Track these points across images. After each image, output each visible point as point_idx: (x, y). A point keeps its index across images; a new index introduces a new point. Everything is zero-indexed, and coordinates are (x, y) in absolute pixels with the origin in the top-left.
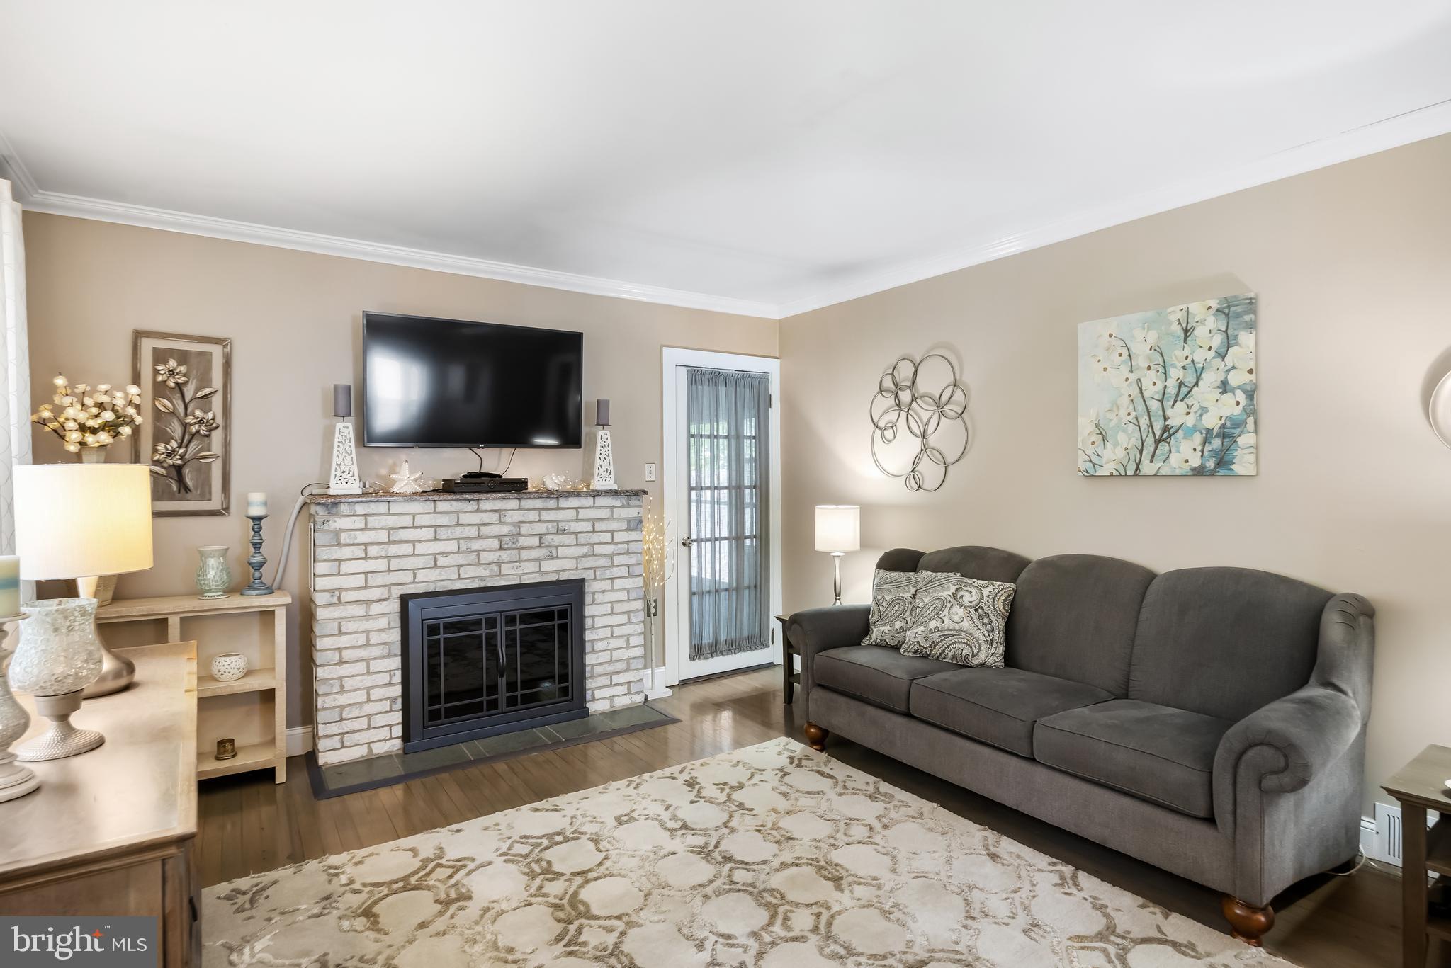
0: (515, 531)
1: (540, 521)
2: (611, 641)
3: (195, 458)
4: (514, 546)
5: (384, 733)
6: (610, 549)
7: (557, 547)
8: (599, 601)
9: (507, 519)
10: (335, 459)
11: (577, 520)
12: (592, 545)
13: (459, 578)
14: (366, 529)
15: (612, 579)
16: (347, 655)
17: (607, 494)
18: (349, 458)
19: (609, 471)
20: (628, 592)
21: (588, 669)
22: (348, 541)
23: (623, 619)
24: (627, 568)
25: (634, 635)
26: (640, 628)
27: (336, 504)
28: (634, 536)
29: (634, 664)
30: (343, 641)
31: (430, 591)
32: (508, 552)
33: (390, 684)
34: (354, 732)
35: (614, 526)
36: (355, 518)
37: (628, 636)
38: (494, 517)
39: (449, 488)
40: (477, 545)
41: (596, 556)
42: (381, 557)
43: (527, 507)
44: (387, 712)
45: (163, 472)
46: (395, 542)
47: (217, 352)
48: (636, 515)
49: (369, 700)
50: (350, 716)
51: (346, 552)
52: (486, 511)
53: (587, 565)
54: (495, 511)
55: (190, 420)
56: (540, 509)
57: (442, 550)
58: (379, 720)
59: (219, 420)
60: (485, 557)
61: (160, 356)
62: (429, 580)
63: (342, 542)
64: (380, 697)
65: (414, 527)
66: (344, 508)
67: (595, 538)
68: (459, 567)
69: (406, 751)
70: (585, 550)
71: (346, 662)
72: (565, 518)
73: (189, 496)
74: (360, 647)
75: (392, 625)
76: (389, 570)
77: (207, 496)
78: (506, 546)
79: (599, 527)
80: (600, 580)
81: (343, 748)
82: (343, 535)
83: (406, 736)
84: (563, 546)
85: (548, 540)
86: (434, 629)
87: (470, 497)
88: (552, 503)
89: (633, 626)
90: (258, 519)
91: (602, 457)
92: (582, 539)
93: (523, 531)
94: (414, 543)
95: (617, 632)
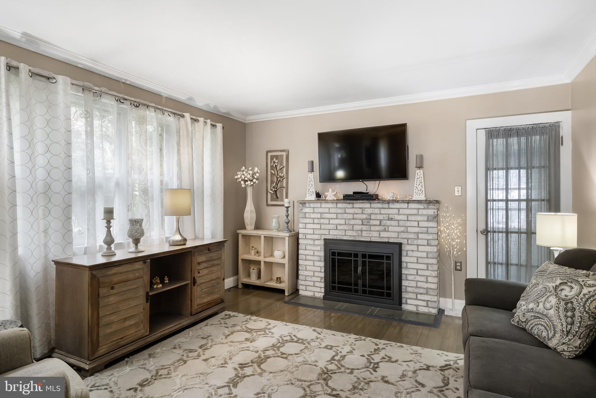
0: (369, 217)
1: (380, 214)
2: (416, 276)
3: (280, 188)
4: (368, 224)
5: (318, 290)
6: (417, 230)
7: (388, 226)
8: (410, 255)
9: (365, 212)
10: (308, 187)
11: (399, 214)
12: (407, 227)
13: (345, 235)
14: (314, 213)
15: (418, 245)
16: (308, 257)
17: (414, 202)
18: (312, 187)
19: (422, 191)
20: (427, 254)
21: (403, 287)
22: (308, 217)
23: (424, 267)
24: (426, 241)
25: (431, 276)
26: (435, 274)
27: (305, 203)
28: (432, 224)
29: (431, 292)
30: (306, 252)
31: (334, 238)
32: (366, 226)
33: (321, 272)
34: (310, 286)
35: (419, 218)
36: (310, 208)
37: (427, 277)
38: (360, 211)
39: (347, 198)
40: (352, 222)
41: (409, 232)
42: (318, 224)
43: (374, 207)
44: (319, 282)
45: (273, 192)
46: (323, 218)
47: (284, 154)
48: (433, 213)
49: (314, 276)
50: (308, 280)
51: (308, 221)
52: (356, 208)
53: (404, 237)
54: (360, 208)
55: (279, 176)
56: (380, 208)
57: (339, 223)
58: (317, 284)
59: (285, 176)
60: (356, 228)
61: (272, 158)
62: (335, 235)
63: (307, 217)
64: (317, 276)
65: (329, 213)
66: (307, 205)
67: (408, 224)
68: (345, 230)
69: (325, 298)
70: (402, 229)
71: (307, 260)
72: (393, 213)
73: (278, 200)
74: (312, 255)
75: (322, 250)
76: (321, 229)
77: (282, 200)
78: (365, 224)
79: (410, 218)
80: (411, 245)
81: (306, 290)
82: (307, 214)
83: (326, 292)
84: (391, 226)
85: (384, 222)
86: (333, 254)
87: (349, 202)
88: (386, 206)
89: (430, 271)
90: (287, 208)
91: (418, 183)
92: (401, 223)
93: (372, 218)
94: (329, 219)
95: (420, 272)
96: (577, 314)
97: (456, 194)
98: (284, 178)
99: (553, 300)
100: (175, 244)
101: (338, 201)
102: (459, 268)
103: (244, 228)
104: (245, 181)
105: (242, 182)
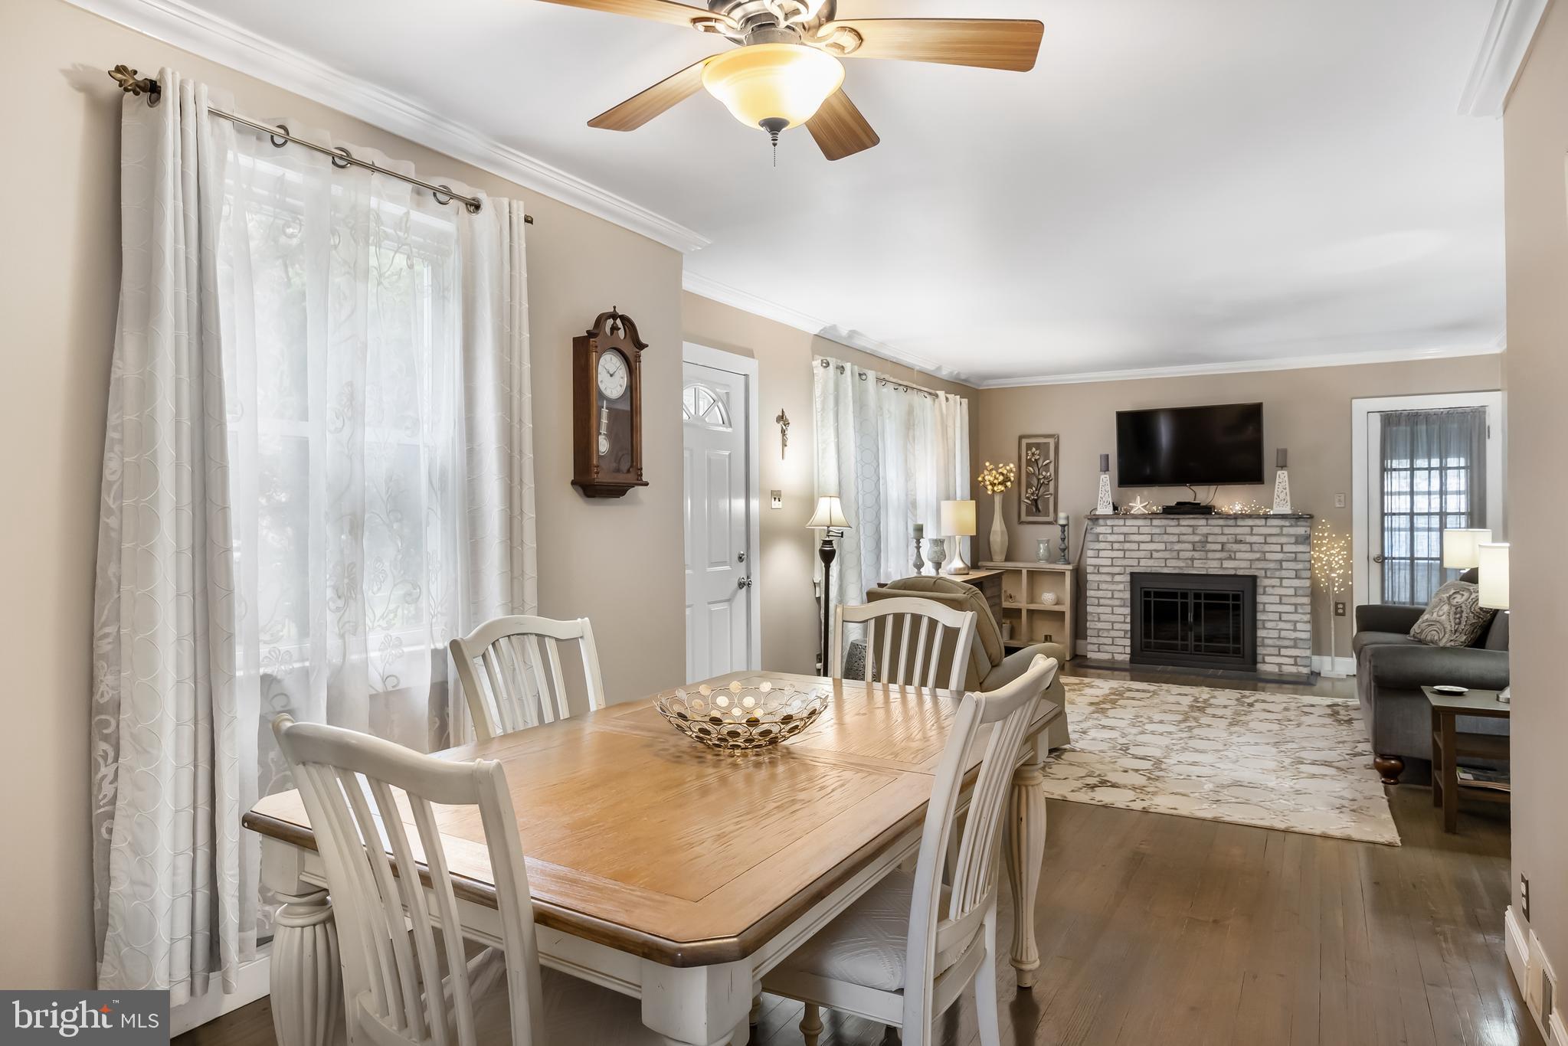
0: (1203, 539)
1: (1222, 534)
2: (1279, 623)
3: (1043, 495)
4: (1203, 549)
5: (1121, 650)
6: (1280, 556)
7: (1235, 552)
8: (1269, 593)
9: (1198, 531)
10: (1100, 495)
11: (1252, 534)
12: (1264, 553)
13: (1166, 566)
14: (1112, 533)
15: (1281, 579)
16: (1102, 601)
17: (1274, 517)
18: (1107, 494)
19: (1285, 500)
20: (1295, 590)
21: (1258, 639)
22: (1103, 540)
23: (1291, 609)
24: (1295, 572)
25: (1301, 622)
26: (1307, 618)
27: (1097, 519)
28: (1301, 548)
29: (1301, 644)
30: (1100, 594)
31: (1148, 572)
32: (1199, 553)
33: (1124, 622)
34: (1105, 644)
35: (1283, 540)
36: (1107, 527)
37: (1295, 622)
38: (1190, 530)
39: (1168, 511)
40: (1177, 547)
41: (1267, 560)
42: (1120, 550)
43: (1212, 524)
44: (1122, 637)
45: (1030, 502)
46: (1128, 542)
47: (1052, 442)
48: (1303, 533)
49: (1113, 629)
50: (1103, 635)
51: (1102, 546)
52: (1184, 526)
53: (1260, 566)
54: (1190, 526)
55: (1041, 477)
56: (1222, 526)
57: (1155, 548)
58: (1118, 641)
59: (1053, 476)
60: (1184, 554)
61: (1029, 447)
62: (1147, 566)
63: (1100, 540)
64: (1119, 628)
65: (1139, 534)
66: (1101, 522)
67: (1267, 548)
68: (1166, 559)
69: (1132, 661)
70: (1258, 555)
71: (1101, 605)
72: (1242, 532)
73: (1040, 514)
74: (1109, 598)
75: (1126, 589)
76: (1124, 557)
77: (1048, 514)
78: (1197, 549)
79: (1269, 540)
80: (1271, 578)
81: (1099, 652)
82: (1101, 536)
83: (1132, 654)
84: (1240, 551)
85: (1228, 546)
86: (1147, 594)
87: (1172, 516)
88: (1231, 522)
89: (1300, 615)
90: (1063, 526)
91: (1280, 490)
92: (1256, 547)
93: (1210, 539)
94: (1139, 543)
95: (1285, 617)
96: (1464, 615)
97: (1337, 505)
98: (1052, 480)
99: (1446, 608)
100: (958, 572)
101: (1153, 515)
102: (1340, 611)
103: (991, 560)
104: (993, 484)
105: (990, 487)
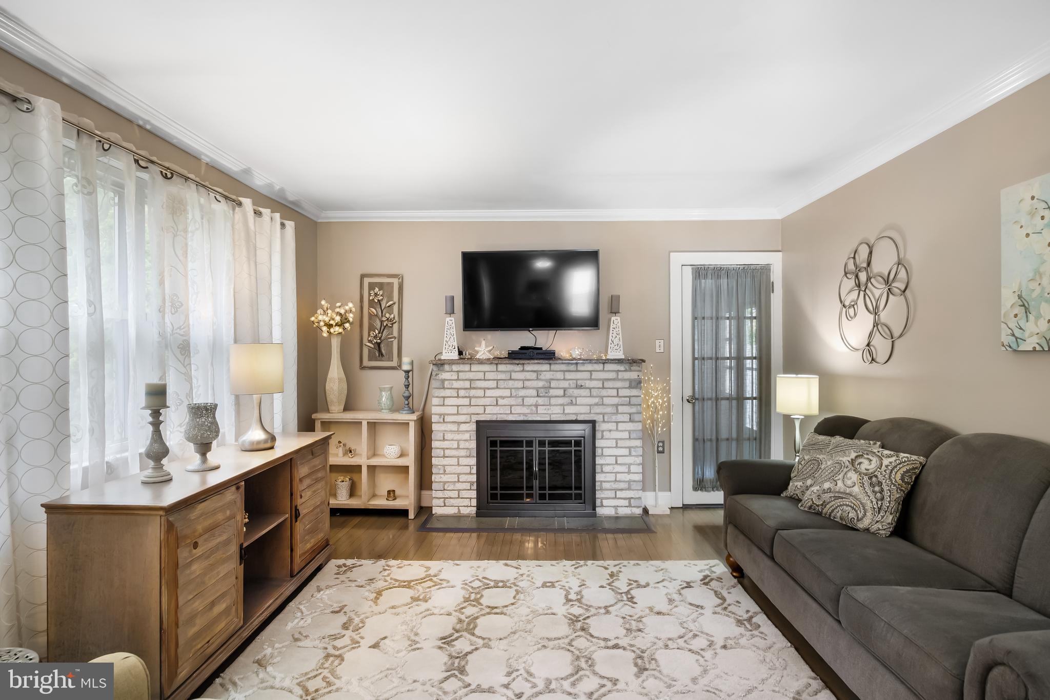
0: (547, 385)
1: (564, 379)
2: (616, 466)
3: (387, 338)
4: (546, 395)
5: (467, 502)
6: (615, 401)
7: (576, 397)
8: (607, 437)
9: (542, 377)
10: (445, 339)
11: (591, 379)
12: (602, 397)
13: (511, 413)
14: (458, 379)
15: (617, 423)
16: (448, 452)
17: (612, 362)
18: (452, 338)
19: (619, 345)
20: (629, 433)
21: (597, 484)
22: (448, 386)
23: (626, 452)
24: (629, 416)
25: (634, 464)
26: (639, 460)
27: (442, 365)
28: (634, 392)
29: (634, 486)
30: (445, 444)
31: (494, 419)
32: (543, 399)
33: (470, 473)
34: (451, 498)
35: (619, 384)
36: (452, 373)
37: (629, 465)
38: (534, 375)
39: (513, 356)
40: (522, 393)
41: (605, 405)
42: (466, 397)
43: (555, 369)
44: (468, 490)
45: (372, 346)
46: (474, 388)
47: (396, 282)
48: (636, 377)
49: (458, 481)
50: (448, 489)
52: (528, 371)
53: (598, 411)
54: (534, 371)
55: (384, 319)
56: (564, 371)
57: (501, 394)
58: (464, 494)
59: (397, 318)
60: (528, 401)
61: (372, 286)
62: (492, 413)
63: (445, 387)
64: (465, 480)
65: (485, 380)
66: (447, 367)
67: (604, 393)
68: (511, 406)
69: (478, 514)
70: (596, 400)
71: (447, 457)
72: (582, 378)
73: (383, 358)
74: (454, 449)
75: (472, 438)
76: (470, 405)
77: (391, 359)
78: (541, 395)
79: (607, 384)
80: (608, 422)
81: (445, 506)
82: (446, 383)
83: (479, 507)
84: (580, 397)
85: (570, 392)
86: (493, 444)
87: (517, 362)
88: (573, 368)
89: (633, 458)
90: (407, 372)
91: (614, 335)
92: (594, 392)
93: (553, 385)
94: (485, 389)
95: (620, 460)
96: (886, 488)
97: (658, 351)
98: (396, 322)
99: (853, 477)
101: (497, 360)
102: (661, 449)
103: (327, 410)
104: (330, 326)
105: (325, 329)
